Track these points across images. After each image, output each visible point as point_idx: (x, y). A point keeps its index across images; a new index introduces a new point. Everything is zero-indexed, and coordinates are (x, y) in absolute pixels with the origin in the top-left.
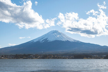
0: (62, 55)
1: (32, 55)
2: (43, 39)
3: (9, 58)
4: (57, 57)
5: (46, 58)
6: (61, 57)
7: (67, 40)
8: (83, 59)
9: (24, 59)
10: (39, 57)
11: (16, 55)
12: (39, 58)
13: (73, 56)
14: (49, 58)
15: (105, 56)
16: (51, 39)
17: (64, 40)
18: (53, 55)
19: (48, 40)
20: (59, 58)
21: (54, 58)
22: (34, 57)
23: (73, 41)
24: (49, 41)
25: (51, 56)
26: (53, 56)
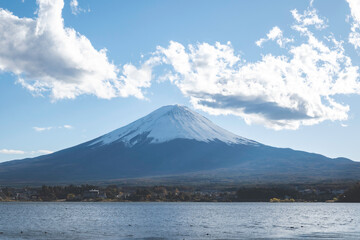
0: (199, 189)
1: (96, 188)
2: (134, 135)
3: (20, 199)
4: (181, 194)
5: (145, 200)
6: (194, 196)
7: (216, 139)
8: (268, 201)
9: (67, 201)
10: (121, 194)
11: (44, 187)
12: (119, 200)
13: (234, 193)
14: (153, 199)
15: (342, 192)
16: (160, 136)
17: (203, 138)
18: (168, 189)
19: (152, 139)
20: (187, 199)
21: (171, 198)
22: (102, 195)
23: (235, 142)
24: (153, 141)
25: (161, 191)
26: (166, 192)
